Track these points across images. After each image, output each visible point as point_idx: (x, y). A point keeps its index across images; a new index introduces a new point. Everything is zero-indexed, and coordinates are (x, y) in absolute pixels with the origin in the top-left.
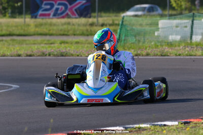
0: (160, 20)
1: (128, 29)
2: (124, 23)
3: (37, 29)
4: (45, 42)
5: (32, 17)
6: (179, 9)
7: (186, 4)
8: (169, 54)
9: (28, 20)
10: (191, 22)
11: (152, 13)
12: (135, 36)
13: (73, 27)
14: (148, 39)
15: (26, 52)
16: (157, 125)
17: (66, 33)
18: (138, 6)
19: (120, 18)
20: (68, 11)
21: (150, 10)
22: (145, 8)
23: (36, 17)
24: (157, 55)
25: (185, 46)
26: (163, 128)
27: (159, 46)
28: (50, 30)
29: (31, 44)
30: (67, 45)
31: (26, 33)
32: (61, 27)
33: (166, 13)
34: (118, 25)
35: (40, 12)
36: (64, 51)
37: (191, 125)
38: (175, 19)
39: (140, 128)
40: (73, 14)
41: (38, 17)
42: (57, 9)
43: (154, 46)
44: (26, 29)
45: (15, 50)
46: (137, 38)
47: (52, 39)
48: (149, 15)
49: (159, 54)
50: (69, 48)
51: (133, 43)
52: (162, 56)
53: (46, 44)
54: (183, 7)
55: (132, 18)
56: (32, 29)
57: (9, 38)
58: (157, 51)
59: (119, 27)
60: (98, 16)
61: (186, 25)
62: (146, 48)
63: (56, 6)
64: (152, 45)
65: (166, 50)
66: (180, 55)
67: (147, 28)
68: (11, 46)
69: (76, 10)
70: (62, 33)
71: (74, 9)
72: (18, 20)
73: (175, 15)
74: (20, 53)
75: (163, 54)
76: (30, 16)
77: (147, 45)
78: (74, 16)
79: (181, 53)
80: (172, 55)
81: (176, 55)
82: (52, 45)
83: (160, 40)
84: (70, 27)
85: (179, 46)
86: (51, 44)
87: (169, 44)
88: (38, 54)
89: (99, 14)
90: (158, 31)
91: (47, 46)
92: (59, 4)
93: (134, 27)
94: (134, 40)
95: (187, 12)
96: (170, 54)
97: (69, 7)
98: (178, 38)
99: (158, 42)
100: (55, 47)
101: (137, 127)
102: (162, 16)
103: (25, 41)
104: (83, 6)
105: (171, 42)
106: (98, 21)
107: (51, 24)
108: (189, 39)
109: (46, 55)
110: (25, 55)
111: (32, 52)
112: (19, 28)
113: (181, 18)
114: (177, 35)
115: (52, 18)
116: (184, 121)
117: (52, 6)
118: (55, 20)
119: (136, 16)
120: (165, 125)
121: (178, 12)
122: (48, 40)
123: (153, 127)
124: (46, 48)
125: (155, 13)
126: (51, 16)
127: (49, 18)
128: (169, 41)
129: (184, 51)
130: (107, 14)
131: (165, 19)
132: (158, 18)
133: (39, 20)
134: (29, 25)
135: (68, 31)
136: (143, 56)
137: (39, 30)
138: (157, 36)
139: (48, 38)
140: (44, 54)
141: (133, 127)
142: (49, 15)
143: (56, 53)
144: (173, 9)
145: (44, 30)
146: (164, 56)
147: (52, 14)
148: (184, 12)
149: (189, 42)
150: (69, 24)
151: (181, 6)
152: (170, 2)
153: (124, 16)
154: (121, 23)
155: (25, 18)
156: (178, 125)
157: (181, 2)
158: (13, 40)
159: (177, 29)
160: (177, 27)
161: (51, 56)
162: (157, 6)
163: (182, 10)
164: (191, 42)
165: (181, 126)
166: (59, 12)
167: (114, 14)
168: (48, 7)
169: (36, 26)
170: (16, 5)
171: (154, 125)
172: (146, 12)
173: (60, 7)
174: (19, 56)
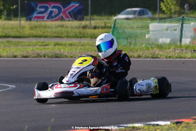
0: (151, 23)
1: (120, 32)
2: (116, 26)
3: (32, 31)
4: (40, 44)
5: (27, 20)
6: (169, 13)
7: (175, 8)
8: (159, 57)
9: (24, 22)
10: (180, 26)
11: (142, 17)
12: (127, 39)
13: (67, 29)
14: (139, 42)
15: (22, 53)
16: (150, 124)
17: (60, 35)
18: (129, 10)
19: (112, 21)
20: (61, 14)
21: (141, 13)
22: (136, 11)
23: (30, 20)
24: (148, 57)
25: (175, 49)
26: (156, 127)
27: (150, 48)
28: (44, 33)
29: (27, 46)
30: (60, 47)
31: (21, 35)
32: (54, 30)
33: (157, 16)
34: (111, 27)
35: (35, 15)
36: (58, 52)
37: (183, 125)
38: (165, 22)
39: (133, 128)
40: (67, 17)
41: (33, 19)
42: (51, 12)
43: (144, 49)
44: (21, 31)
45: (11, 51)
46: (129, 40)
47: (46, 41)
48: (140, 18)
49: (150, 56)
50: (63, 50)
51: (125, 45)
52: (153, 58)
53: (40, 45)
54: (173, 11)
55: (123, 21)
56: (27, 31)
57: (5, 40)
58: (148, 53)
59: (112, 30)
60: (91, 19)
61: (175, 28)
62: (137, 51)
63: (50, 9)
64: (143, 48)
65: (157, 53)
66: (170, 57)
67: (138, 31)
68: (6, 48)
69: (69, 13)
70: (56, 35)
71: (67, 12)
72: (14, 23)
73: (165, 18)
74: (16, 54)
75: (154, 57)
76: (25, 19)
77: (138, 48)
78: (67, 19)
79: (171, 55)
80: (162, 57)
81: (166, 57)
82: (47, 47)
83: (151, 42)
84: (63, 30)
85: (169, 48)
86: (46, 45)
87: (160, 46)
88: (33, 56)
89: (92, 17)
90: (149, 34)
91: (42, 48)
92: (53, 7)
93: (126, 30)
94: (126, 42)
95: (176, 16)
96: (161, 56)
97: (63, 10)
98: (168, 40)
99: (149, 44)
100: (49, 48)
101: (130, 127)
102: (153, 19)
103: (21, 42)
104: (77, 9)
105: (161, 45)
106: (90, 23)
107: (45, 27)
108: (179, 42)
109: (41, 56)
110: (21, 56)
111: (28, 53)
112: (15, 30)
113: (171, 22)
114: (167, 37)
115: (46, 21)
116: (176, 121)
117: (47, 8)
118: (49, 23)
119: (127, 19)
120: (158, 125)
121: (168, 16)
122: (43, 42)
123: (146, 126)
124: (41, 50)
125: (145, 16)
126: (45, 19)
127: (43, 21)
128: (160, 44)
129: (174, 54)
130: (99, 17)
131: (156, 22)
132: (149, 21)
133: (34, 23)
134: (24, 27)
135: (62, 33)
136: (134, 58)
137: (34, 32)
138: (148, 39)
139: (42, 40)
140: (39, 56)
141: (127, 127)
142: (43, 18)
143: (50, 54)
144: (163, 12)
145: (38, 32)
146: (155, 58)
147: (46, 16)
148: (173, 16)
149: (179, 44)
150: (62, 26)
151: (171, 10)
152: (160, 6)
153: (116, 19)
154: (113, 26)
155: (20, 20)
156: (170, 125)
157: (170, 6)
158: (9, 42)
159: (167, 32)
160: (167, 30)
161: (46, 57)
162: (147, 10)
163: (171, 13)
164: (181, 45)
165: (173, 125)
166: (53, 15)
167: (106, 17)
168: (43, 10)
169: (31, 28)
170: (12, 8)
171: (147, 124)
172: (136, 16)
173: (54, 10)
174: (15, 57)
